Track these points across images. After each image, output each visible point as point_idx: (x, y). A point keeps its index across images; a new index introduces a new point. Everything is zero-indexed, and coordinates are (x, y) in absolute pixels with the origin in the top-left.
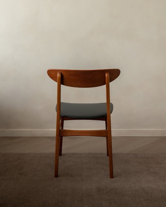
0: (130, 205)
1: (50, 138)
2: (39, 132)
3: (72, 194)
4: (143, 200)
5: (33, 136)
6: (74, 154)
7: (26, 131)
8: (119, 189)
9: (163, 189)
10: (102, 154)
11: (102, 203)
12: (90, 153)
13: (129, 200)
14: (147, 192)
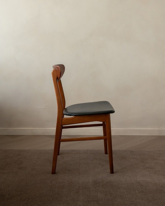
0: (124, 196)
2: (39, 130)
5: (34, 135)
6: (73, 151)
7: (28, 130)
8: (115, 182)
9: (158, 182)
11: (98, 195)
12: (88, 150)
13: (124, 192)
14: (142, 185)
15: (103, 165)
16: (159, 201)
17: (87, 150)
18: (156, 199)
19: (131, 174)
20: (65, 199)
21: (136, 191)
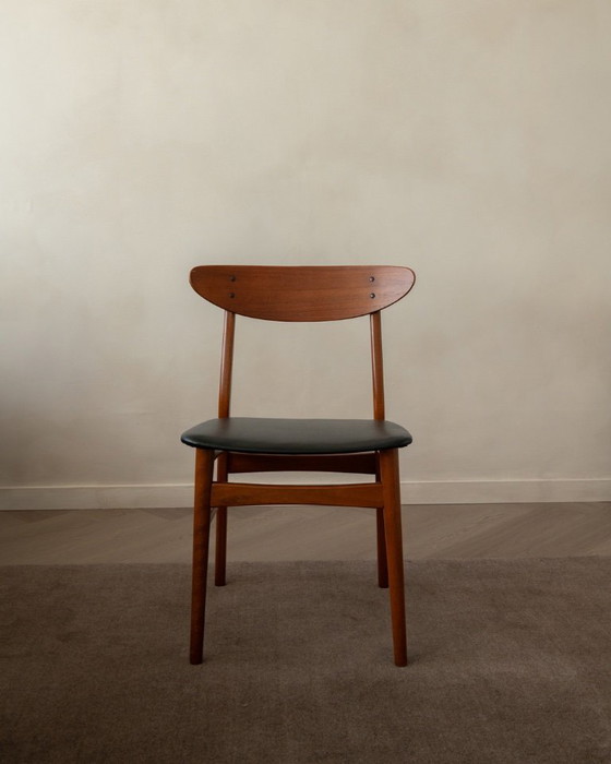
0: (440, 735)
2: (123, 492)
3: (242, 702)
7: (82, 491)
11: (346, 732)
12: (301, 562)
13: (438, 720)
14: (497, 691)
15: (354, 619)
16: (561, 750)
18: (550, 745)
19: (455, 650)
20: (235, 748)
21: (480, 715)
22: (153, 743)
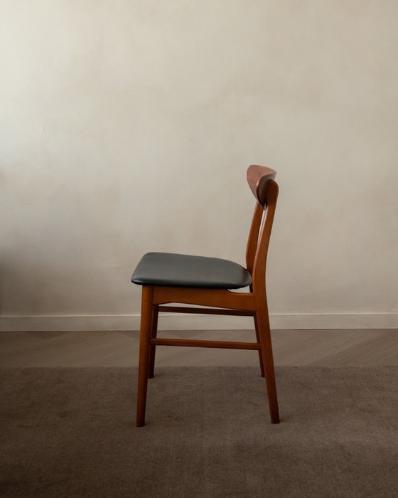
0: (308, 482)
1: (130, 333)
2: (105, 320)
3: (177, 458)
4: (339, 471)
6: (186, 369)
7: (77, 319)
8: (286, 446)
9: (387, 446)
10: (250, 368)
11: (246, 479)
13: (307, 472)
14: (349, 454)
15: (256, 405)
17: (219, 368)
18: (382, 489)
20: (171, 489)
21: (336, 469)
22: (118, 484)
